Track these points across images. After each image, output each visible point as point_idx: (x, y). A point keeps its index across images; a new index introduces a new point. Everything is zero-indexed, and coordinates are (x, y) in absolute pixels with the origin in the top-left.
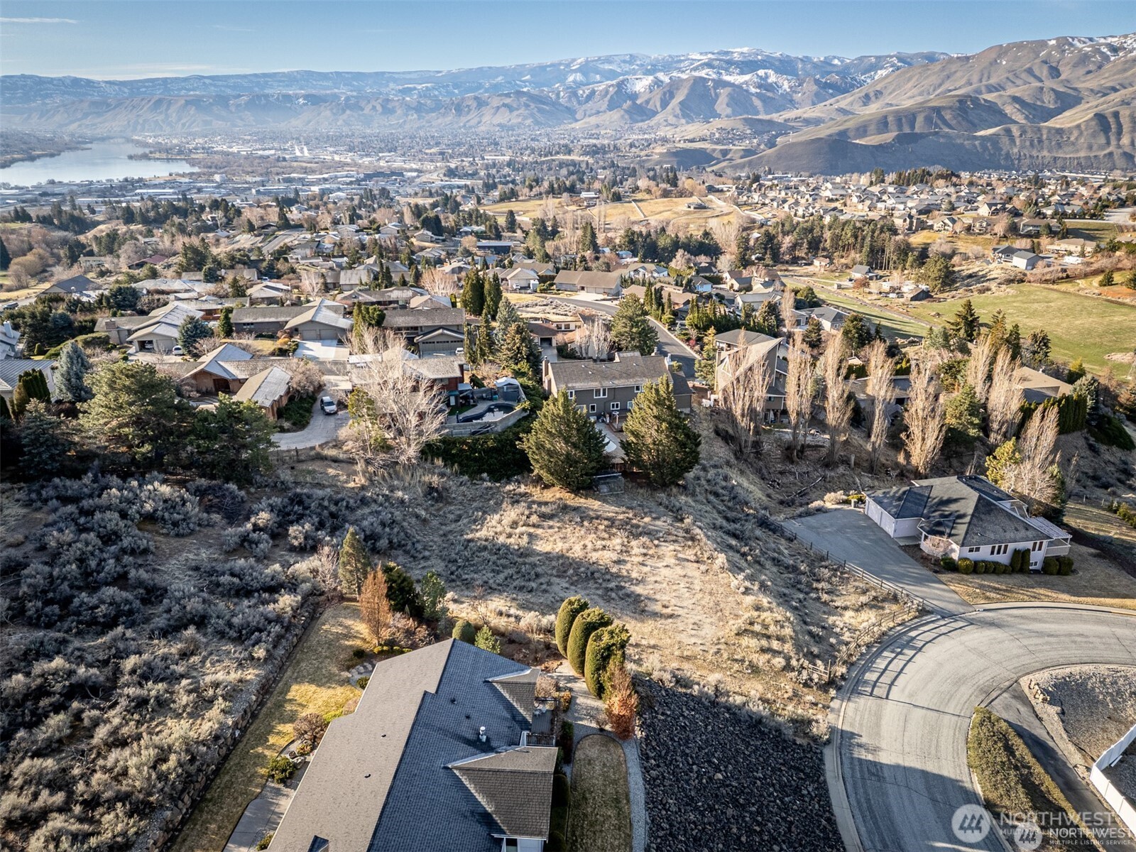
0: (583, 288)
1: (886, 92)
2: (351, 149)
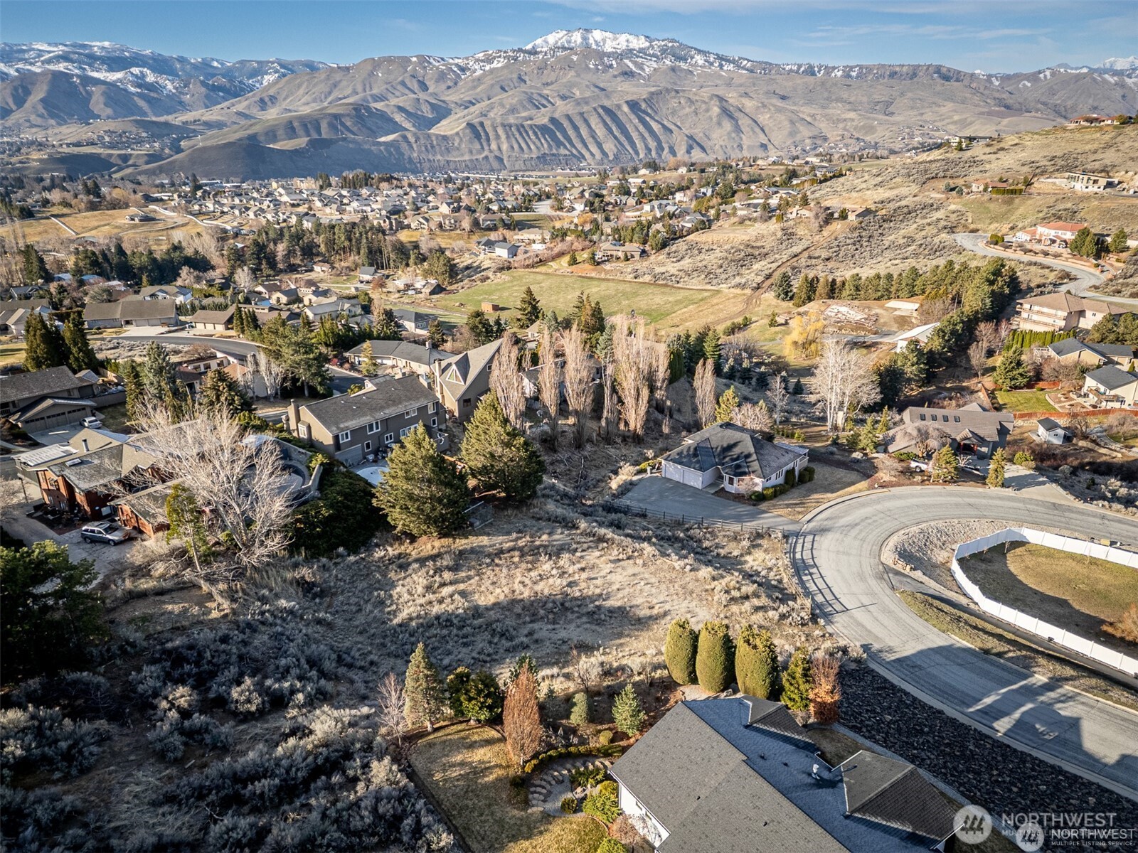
0: (128, 323)
1: (281, 98)
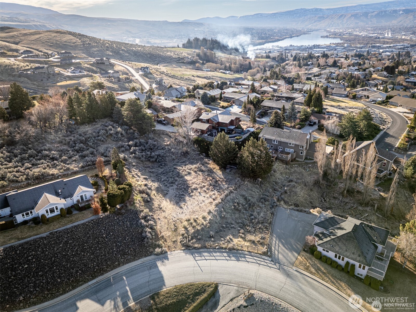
0: (401, 106)
2: (413, 33)
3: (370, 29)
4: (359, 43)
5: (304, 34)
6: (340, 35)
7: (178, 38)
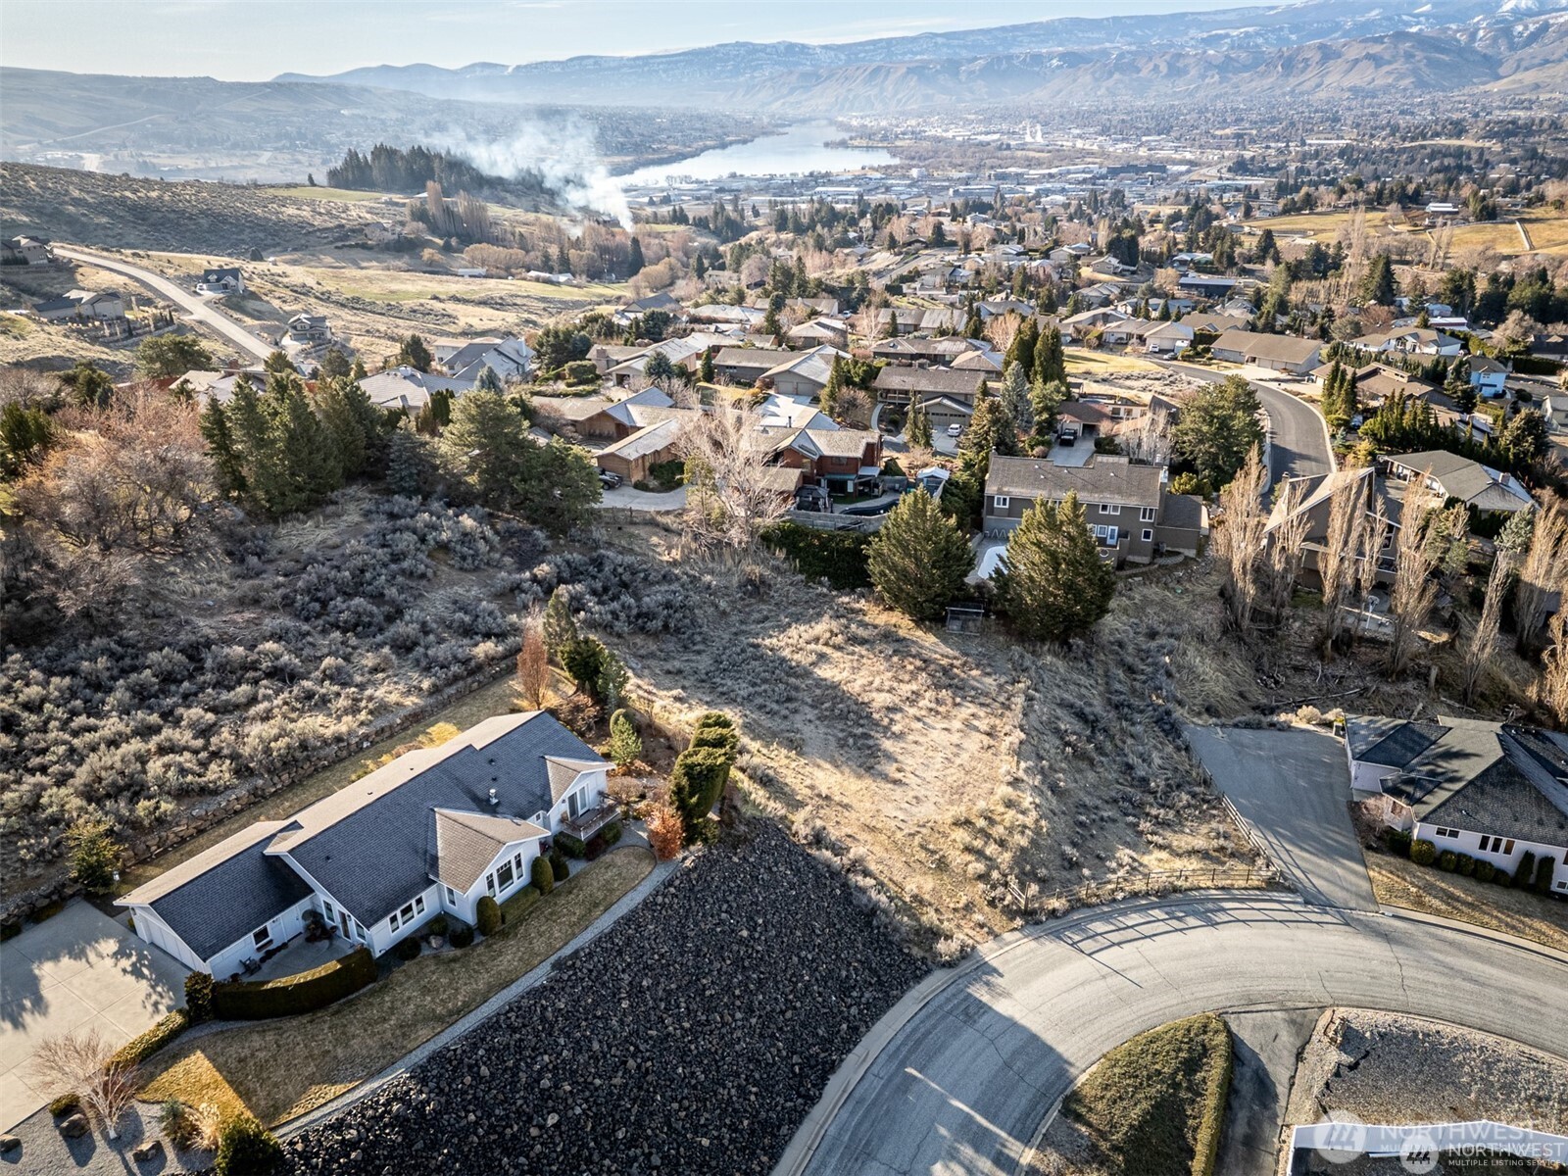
0: (1254, 360)
2: (1104, 131)
3: (973, 117)
4: (955, 166)
5: (765, 134)
6: (885, 138)
7: (276, 149)
